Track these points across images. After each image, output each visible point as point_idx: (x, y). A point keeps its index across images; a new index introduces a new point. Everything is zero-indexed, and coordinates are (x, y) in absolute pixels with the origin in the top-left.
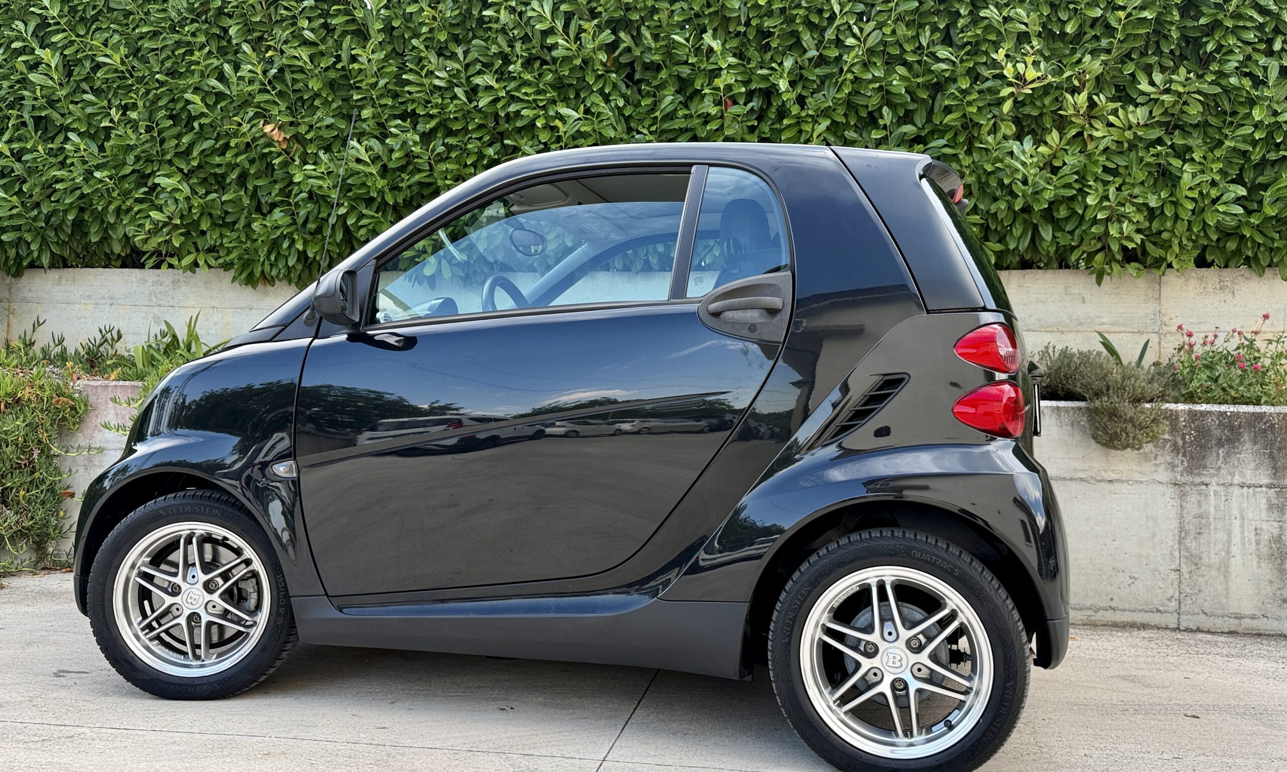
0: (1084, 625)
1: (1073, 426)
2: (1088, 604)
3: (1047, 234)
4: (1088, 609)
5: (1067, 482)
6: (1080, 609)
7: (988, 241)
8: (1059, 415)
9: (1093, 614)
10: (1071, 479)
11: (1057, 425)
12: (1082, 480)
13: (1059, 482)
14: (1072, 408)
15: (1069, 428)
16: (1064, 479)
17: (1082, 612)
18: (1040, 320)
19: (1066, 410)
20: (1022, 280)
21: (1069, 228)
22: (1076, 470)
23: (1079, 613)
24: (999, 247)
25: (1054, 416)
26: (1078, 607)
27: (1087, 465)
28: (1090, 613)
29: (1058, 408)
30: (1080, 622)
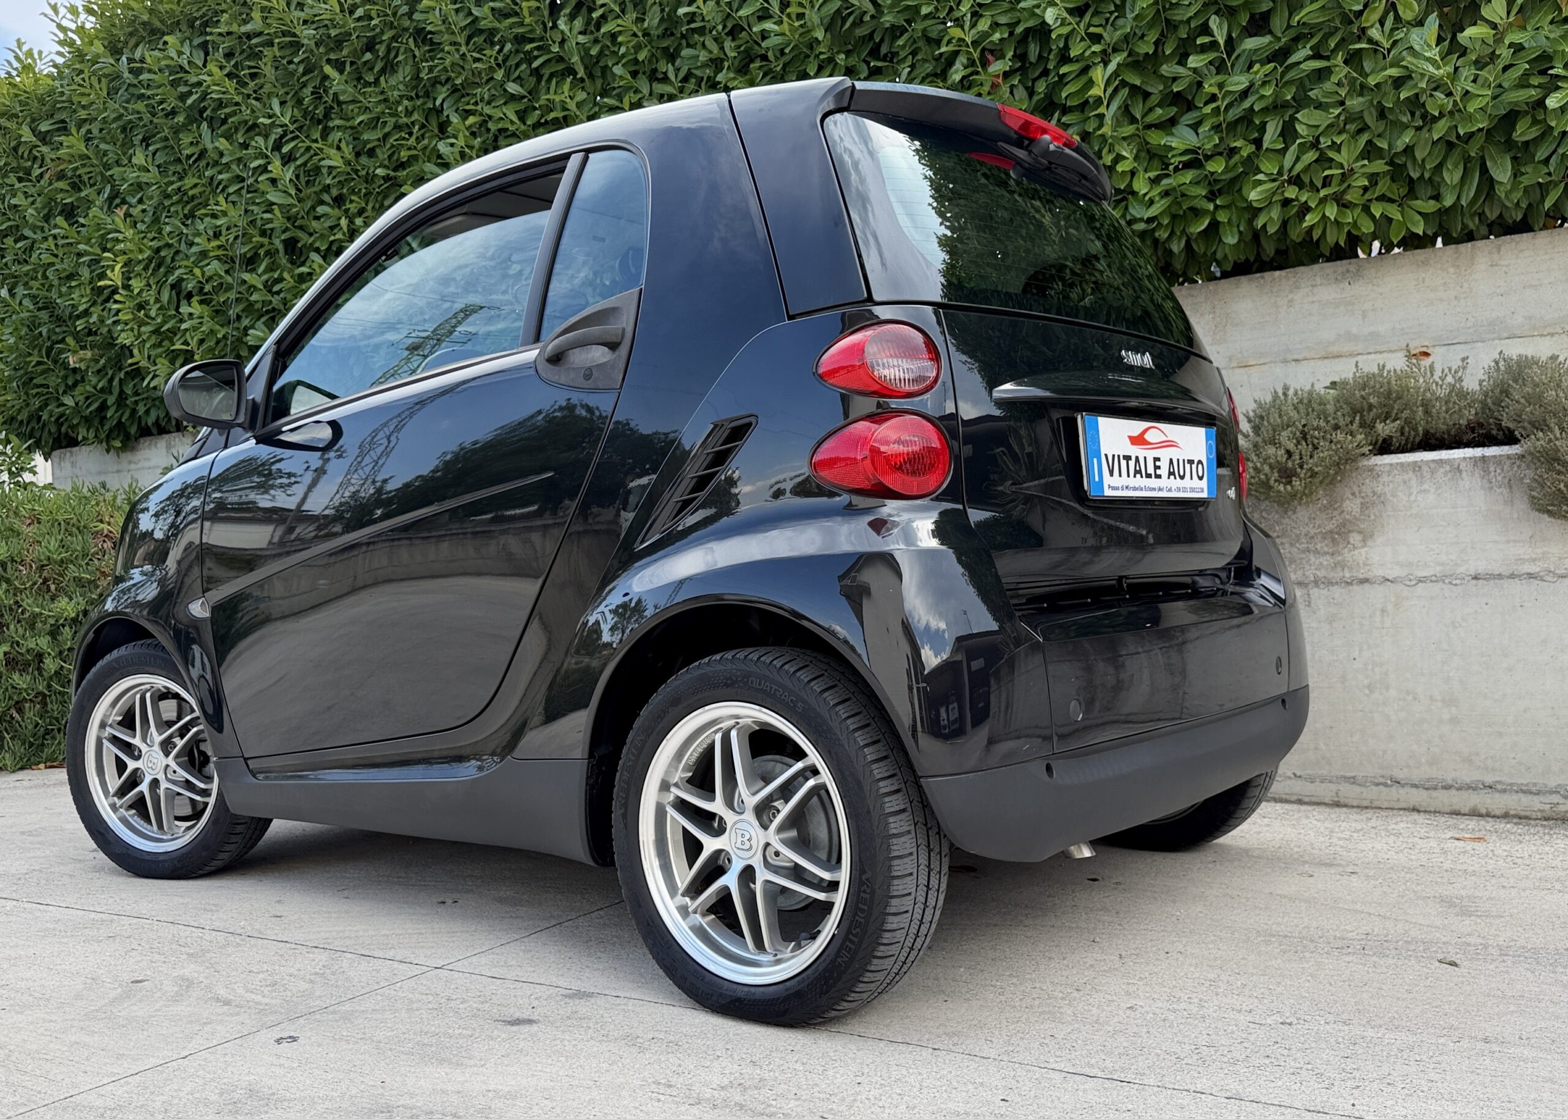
0: (1546, 819)
1: (1511, 487)
2: (1552, 783)
3: (1502, 172)
4: (1552, 792)
5: (1505, 583)
6: (1538, 793)
7: (1417, 199)
8: (1486, 471)
9: (1562, 801)
10: (1512, 576)
11: (1482, 487)
12: (1531, 576)
13: (1492, 582)
14: (1509, 457)
15: (1505, 491)
16: (1500, 576)
17: (1542, 798)
18: (1530, 318)
19: (1497, 460)
20: (1495, 256)
21: (1541, 155)
22: (1520, 560)
23: (1536, 799)
24: (1431, 206)
25: (1478, 472)
26: (1534, 789)
27: (1539, 551)
28: (1555, 798)
29: (1483, 458)
30: (1539, 815)
